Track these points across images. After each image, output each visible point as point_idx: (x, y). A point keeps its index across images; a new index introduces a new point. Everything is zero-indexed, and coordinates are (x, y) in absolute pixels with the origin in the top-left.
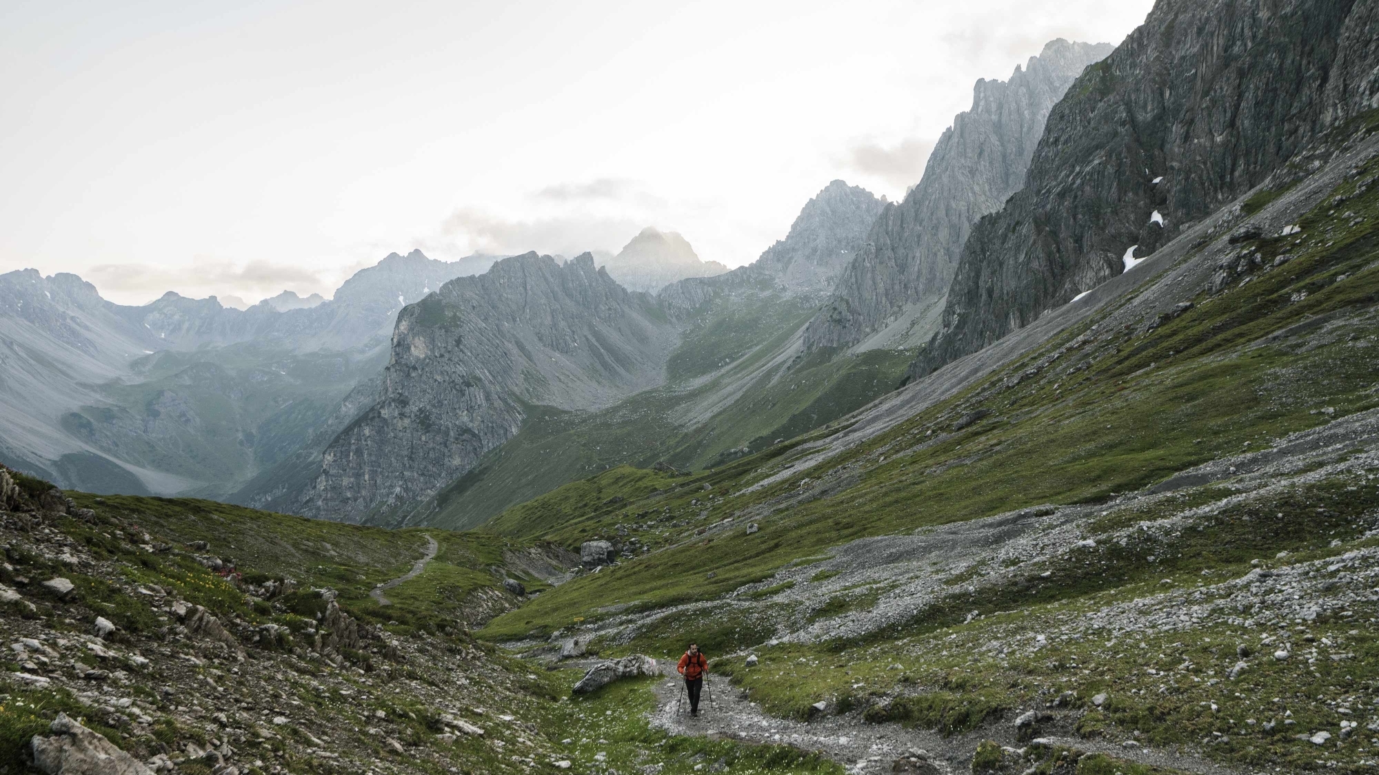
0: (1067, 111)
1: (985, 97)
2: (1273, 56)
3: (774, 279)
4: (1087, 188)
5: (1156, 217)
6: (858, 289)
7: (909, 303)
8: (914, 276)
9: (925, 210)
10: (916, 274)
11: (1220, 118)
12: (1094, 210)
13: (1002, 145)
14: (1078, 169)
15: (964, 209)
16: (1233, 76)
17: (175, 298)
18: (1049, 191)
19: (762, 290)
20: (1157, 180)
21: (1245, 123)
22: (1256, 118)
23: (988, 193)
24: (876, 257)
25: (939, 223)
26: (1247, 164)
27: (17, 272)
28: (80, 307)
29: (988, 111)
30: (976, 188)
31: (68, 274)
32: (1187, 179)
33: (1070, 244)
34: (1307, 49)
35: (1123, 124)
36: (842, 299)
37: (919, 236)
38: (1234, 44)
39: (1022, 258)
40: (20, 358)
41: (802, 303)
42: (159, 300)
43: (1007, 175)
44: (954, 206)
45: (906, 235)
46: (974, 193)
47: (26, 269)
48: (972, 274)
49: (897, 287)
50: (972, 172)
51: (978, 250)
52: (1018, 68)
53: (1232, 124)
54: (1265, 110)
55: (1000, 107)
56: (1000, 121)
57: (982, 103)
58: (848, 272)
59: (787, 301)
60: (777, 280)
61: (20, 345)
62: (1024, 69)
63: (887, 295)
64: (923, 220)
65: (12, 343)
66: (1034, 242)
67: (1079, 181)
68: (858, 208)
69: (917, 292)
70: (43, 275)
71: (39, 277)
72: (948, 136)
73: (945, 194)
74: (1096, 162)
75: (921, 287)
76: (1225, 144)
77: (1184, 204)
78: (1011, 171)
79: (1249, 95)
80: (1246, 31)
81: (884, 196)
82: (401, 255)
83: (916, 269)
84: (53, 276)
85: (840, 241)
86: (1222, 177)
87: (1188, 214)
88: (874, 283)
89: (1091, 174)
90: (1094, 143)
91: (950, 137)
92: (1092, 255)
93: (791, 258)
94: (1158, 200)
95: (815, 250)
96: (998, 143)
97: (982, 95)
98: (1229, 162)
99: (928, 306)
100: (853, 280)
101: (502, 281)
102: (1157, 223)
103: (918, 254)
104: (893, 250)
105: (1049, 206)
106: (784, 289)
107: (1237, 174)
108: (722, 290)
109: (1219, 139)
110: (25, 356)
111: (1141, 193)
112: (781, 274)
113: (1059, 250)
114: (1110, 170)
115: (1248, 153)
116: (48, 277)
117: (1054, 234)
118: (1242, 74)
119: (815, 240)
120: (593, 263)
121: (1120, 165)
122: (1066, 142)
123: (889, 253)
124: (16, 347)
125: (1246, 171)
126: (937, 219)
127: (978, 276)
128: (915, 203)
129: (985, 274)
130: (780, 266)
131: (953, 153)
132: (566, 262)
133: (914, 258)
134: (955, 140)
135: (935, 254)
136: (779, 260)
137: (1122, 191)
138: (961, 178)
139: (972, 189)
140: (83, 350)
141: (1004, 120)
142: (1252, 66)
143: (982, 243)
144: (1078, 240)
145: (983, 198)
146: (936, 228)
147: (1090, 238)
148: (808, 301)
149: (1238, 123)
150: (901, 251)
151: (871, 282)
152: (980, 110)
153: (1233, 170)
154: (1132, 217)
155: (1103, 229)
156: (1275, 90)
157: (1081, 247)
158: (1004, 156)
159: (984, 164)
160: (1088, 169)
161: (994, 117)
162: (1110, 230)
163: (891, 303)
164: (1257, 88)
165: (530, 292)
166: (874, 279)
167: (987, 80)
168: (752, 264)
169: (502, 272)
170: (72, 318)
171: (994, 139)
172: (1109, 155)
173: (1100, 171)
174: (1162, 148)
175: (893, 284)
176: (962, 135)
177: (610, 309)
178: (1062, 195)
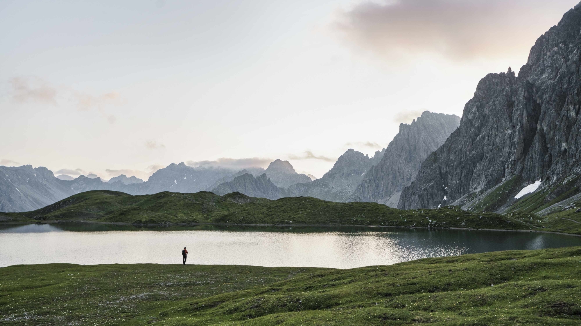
0: (426, 165)
1: (403, 129)
2: (468, 166)
3: (329, 184)
4: (430, 189)
5: (445, 198)
6: (363, 193)
7: (380, 199)
8: (381, 190)
9: (385, 168)
10: (382, 190)
11: (458, 177)
12: (432, 195)
13: (409, 147)
14: (428, 184)
15: (397, 169)
16: (460, 168)
17: (84, 178)
18: (422, 188)
19: (325, 188)
20: (446, 188)
21: (463, 179)
22: (465, 178)
23: (405, 163)
24: (369, 183)
25: (389, 173)
26: (463, 188)
27: (24, 166)
28: (47, 181)
29: (404, 135)
30: (401, 162)
31: (43, 167)
32: (451, 190)
33: (426, 202)
34: (474, 166)
35: (438, 175)
36: (358, 197)
37: (383, 177)
38: (462, 158)
39: (415, 204)
40: (30, 201)
41: (340, 194)
42: (77, 178)
43: (411, 157)
44: (394, 168)
45: (378, 176)
46: (400, 163)
47: (28, 165)
48: (403, 203)
49: (376, 194)
50: (400, 156)
51: (404, 196)
52: (414, 120)
53: (460, 179)
54: (466, 177)
55: (408, 133)
56: (408, 138)
57: (402, 131)
58: (359, 188)
59: (334, 193)
60: (330, 185)
61: (30, 196)
62: (416, 121)
63: (372, 196)
64: (384, 172)
65: (27, 195)
66: (418, 201)
67: (428, 187)
68: (358, 159)
69: (382, 196)
70: (34, 168)
71: (32, 168)
72: (391, 144)
73: (391, 164)
74: (432, 183)
75: (384, 194)
76: (459, 183)
77: (451, 196)
78: (412, 156)
79: (463, 173)
80: (464, 156)
81: (367, 155)
82: (176, 164)
83: (382, 188)
84: (37, 168)
85: (352, 171)
86: (458, 191)
87: (451, 198)
88: (368, 192)
89: (431, 186)
90: (431, 178)
91: (392, 144)
92: (431, 206)
93: (334, 177)
94: (446, 193)
95: (343, 174)
96: (408, 146)
97: (402, 129)
98: (460, 188)
99: (386, 201)
100: (361, 190)
101: (237, 184)
102: (445, 200)
103: (382, 183)
104: (374, 181)
105: (421, 192)
106: (333, 188)
107: (461, 190)
108: (311, 188)
109: (458, 182)
110: (32, 201)
111: (442, 192)
112: (331, 182)
113: (424, 203)
114: (435, 186)
115: (463, 186)
116: (35, 168)
117: (423, 199)
118: (462, 168)
119: (343, 170)
120: (266, 177)
121: (437, 185)
122: (426, 173)
123: (373, 182)
124: (29, 197)
125: (463, 190)
126: (389, 172)
127: (404, 204)
128: (381, 166)
129: (406, 204)
130: (331, 179)
131: (393, 150)
132: (257, 177)
133: (381, 184)
134: (394, 145)
135: (388, 183)
136: (330, 177)
137: (438, 191)
138: (396, 159)
139: (400, 162)
140: (50, 198)
141: (409, 138)
142: (464, 167)
143: (405, 195)
144: (428, 202)
145: (403, 165)
146: (388, 174)
147: (431, 202)
148: (342, 193)
149: (461, 179)
150: (377, 182)
151: (367, 192)
152: (401, 134)
153: (461, 189)
154: (440, 197)
155: (433, 200)
156: (468, 173)
157: (429, 203)
158: (410, 150)
159: (403, 153)
160: (430, 185)
161: (406, 137)
162: (435, 200)
163: (374, 199)
164: (465, 172)
165: (247, 188)
166: (368, 191)
167: (404, 124)
168: (320, 178)
169: (238, 181)
170: (45, 185)
171: (406, 145)
172: (435, 182)
173: (433, 186)
174: (447, 180)
175: (374, 193)
176: (396, 144)
177: (273, 194)
178: (424, 190)
